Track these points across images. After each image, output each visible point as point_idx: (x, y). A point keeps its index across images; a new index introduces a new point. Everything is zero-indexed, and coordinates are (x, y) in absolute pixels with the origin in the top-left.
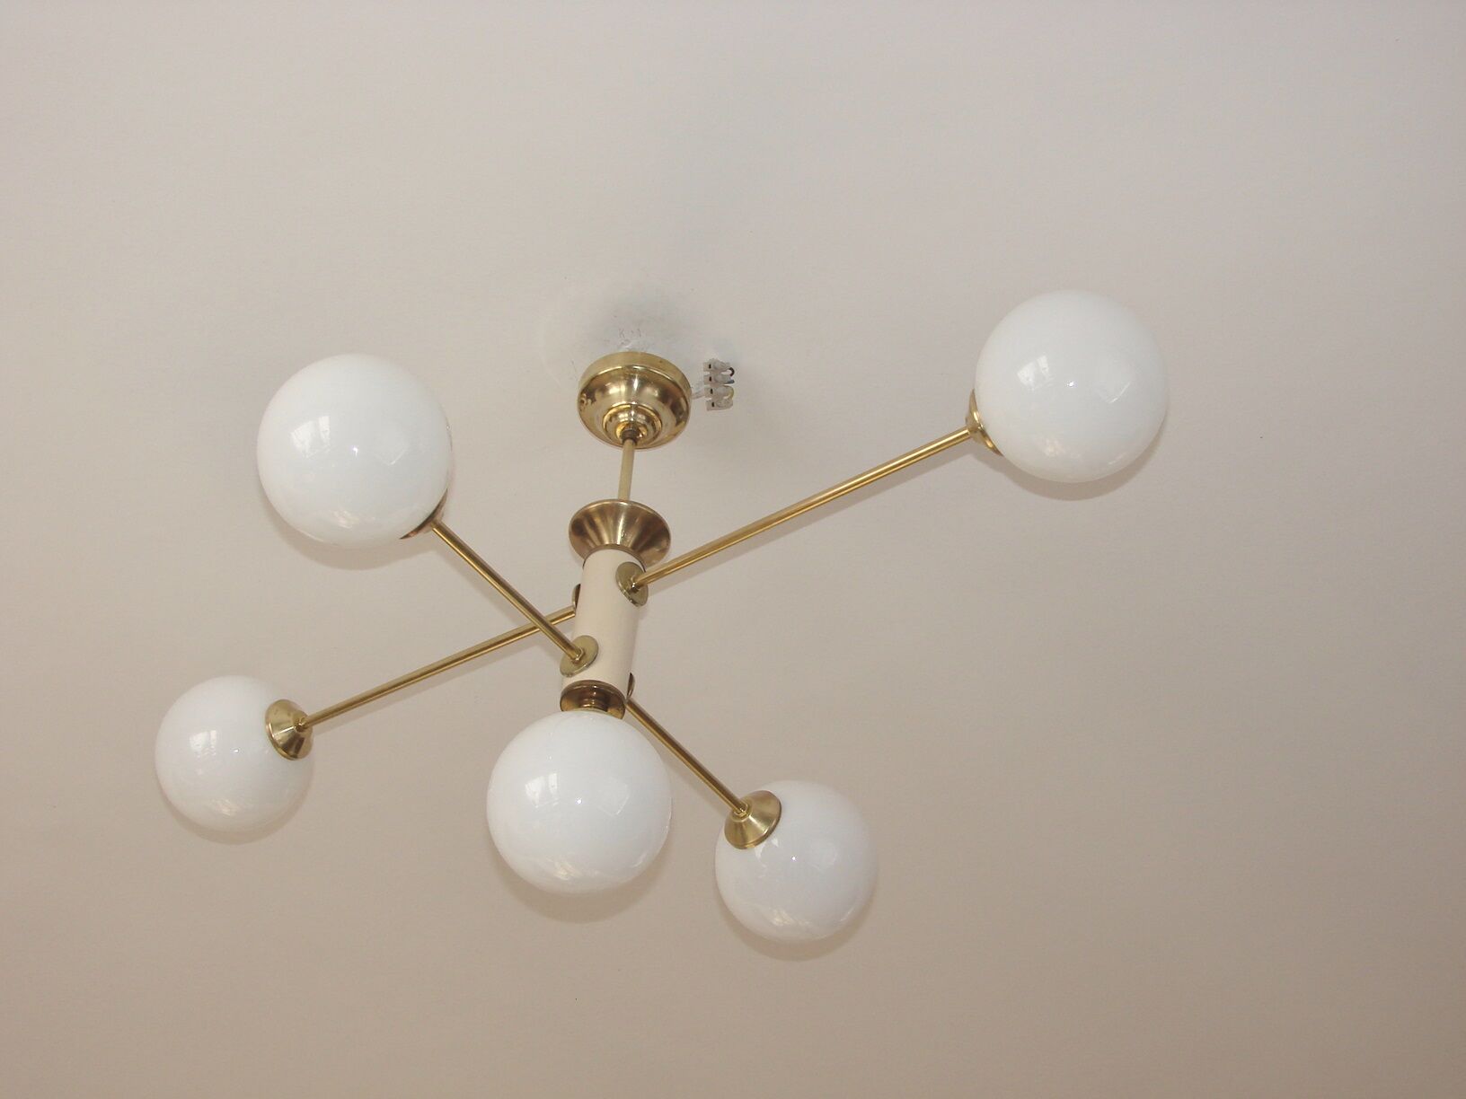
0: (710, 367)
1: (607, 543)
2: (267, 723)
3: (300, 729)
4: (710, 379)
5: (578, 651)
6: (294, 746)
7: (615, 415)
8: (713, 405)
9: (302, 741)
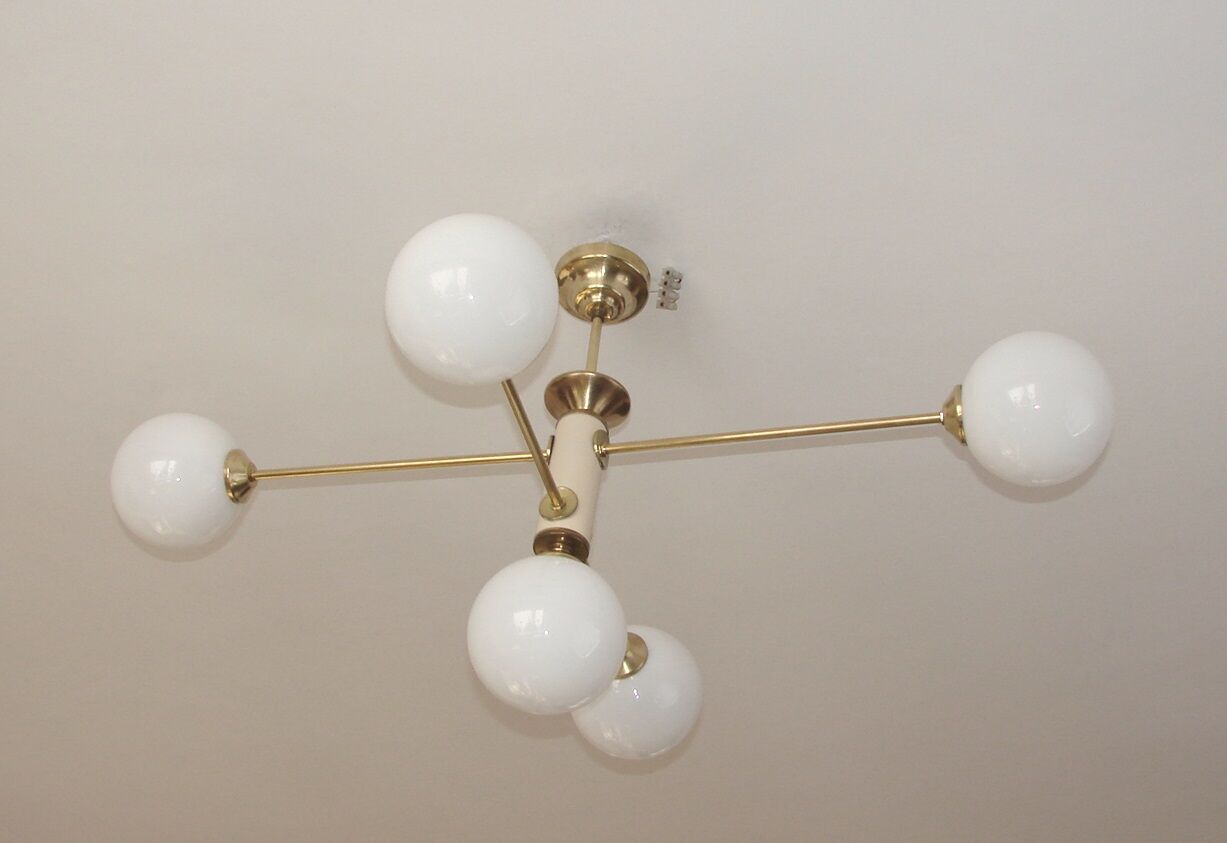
0: (668, 273)
1: (580, 407)
2: (226, 468)
3: (251, 479)
4: (666, 283)
5: (560, 501)
6: (240, 491)
7: (589, 296)
8: (662, 305)
9: (248, 488)
